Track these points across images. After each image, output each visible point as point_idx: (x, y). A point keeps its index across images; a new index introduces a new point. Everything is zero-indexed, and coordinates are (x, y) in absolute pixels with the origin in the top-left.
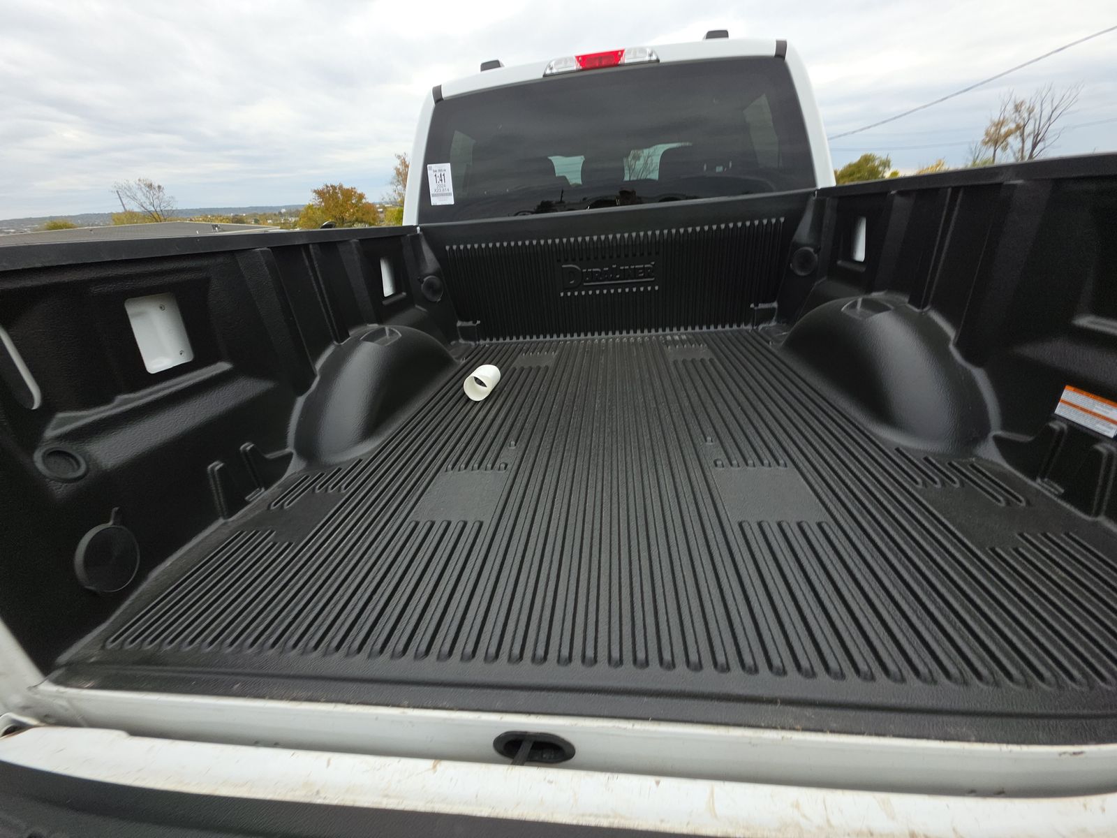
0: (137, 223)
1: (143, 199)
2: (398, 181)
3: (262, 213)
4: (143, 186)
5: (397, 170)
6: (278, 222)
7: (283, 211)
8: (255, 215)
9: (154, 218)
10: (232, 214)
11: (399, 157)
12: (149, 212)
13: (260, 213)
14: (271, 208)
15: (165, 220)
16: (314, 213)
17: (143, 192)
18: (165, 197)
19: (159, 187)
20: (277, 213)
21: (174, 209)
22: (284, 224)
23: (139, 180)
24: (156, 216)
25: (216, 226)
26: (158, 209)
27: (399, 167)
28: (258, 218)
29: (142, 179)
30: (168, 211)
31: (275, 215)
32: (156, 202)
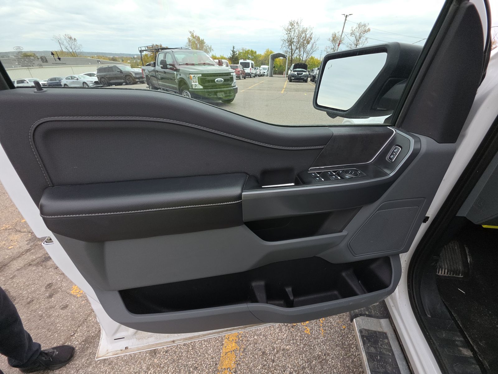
0: (64, 56)
1: (67, 45)
2: (189, 45)
3: (126, 57)
4: (67, 38)
5: (189, 39)
6: (133, 62)
7: (136, 56)
8: (122, 57)
9: (72, 55)
10: (112, 56)
11: (191, 32)
12: (70, 52)
13: (124, 57)
14: (130, 55)
15: (77, 56)
16: (148, 59)
17: (67, 41)
18: (77, 44)
19: (75, 39)
20: (133, 57)
21: (81, 51)
22: (135, 63)
23: (65, 35)
24: (73, 54)
25: (99, 61)
26: (74, 51)
27: (190, 37)
28: (124, 59)
29: (66, 34)
30: (79, 52)
31: (131, 58)
32: (73, 47)
